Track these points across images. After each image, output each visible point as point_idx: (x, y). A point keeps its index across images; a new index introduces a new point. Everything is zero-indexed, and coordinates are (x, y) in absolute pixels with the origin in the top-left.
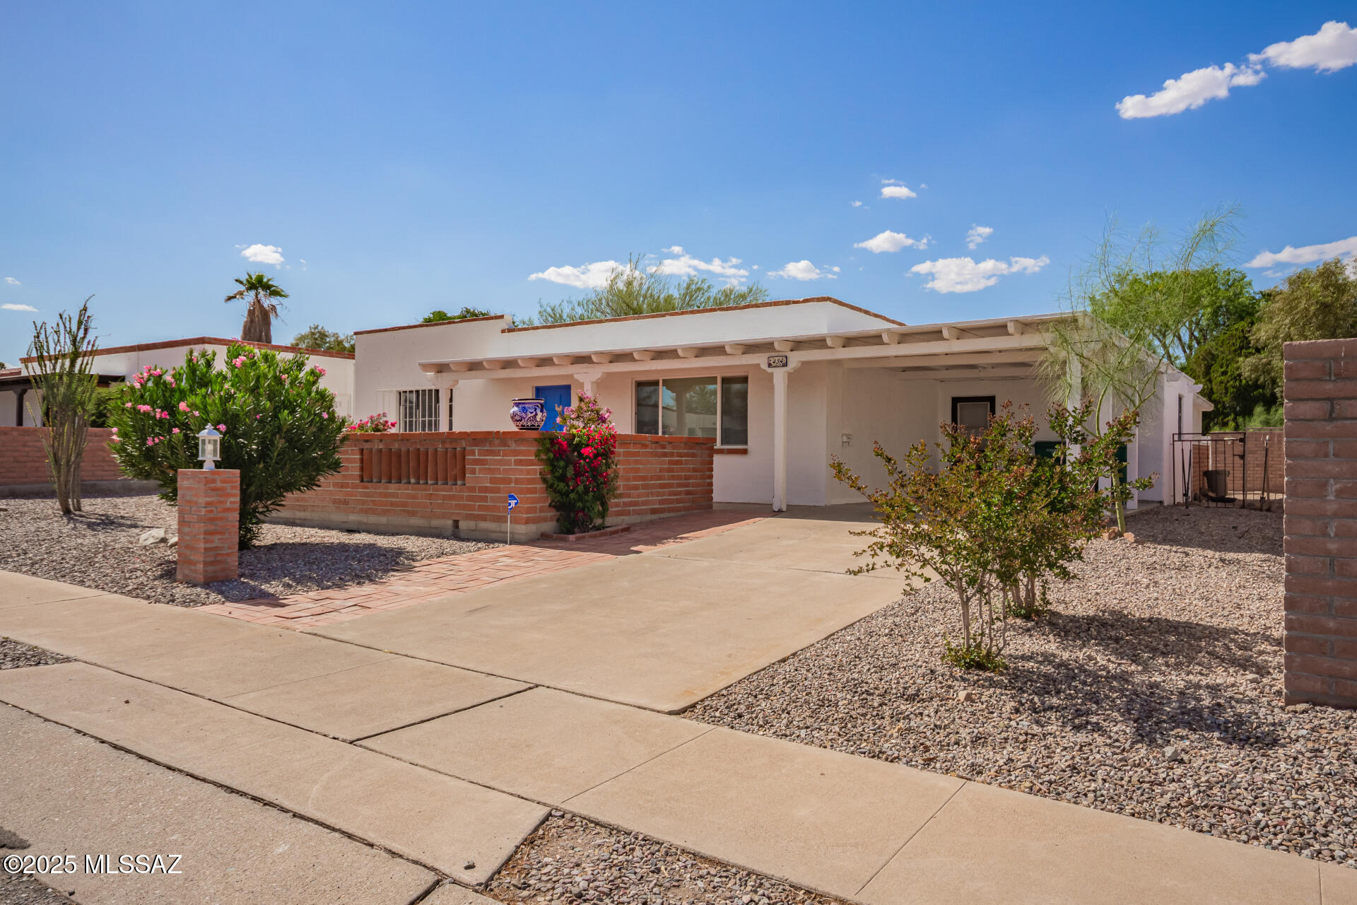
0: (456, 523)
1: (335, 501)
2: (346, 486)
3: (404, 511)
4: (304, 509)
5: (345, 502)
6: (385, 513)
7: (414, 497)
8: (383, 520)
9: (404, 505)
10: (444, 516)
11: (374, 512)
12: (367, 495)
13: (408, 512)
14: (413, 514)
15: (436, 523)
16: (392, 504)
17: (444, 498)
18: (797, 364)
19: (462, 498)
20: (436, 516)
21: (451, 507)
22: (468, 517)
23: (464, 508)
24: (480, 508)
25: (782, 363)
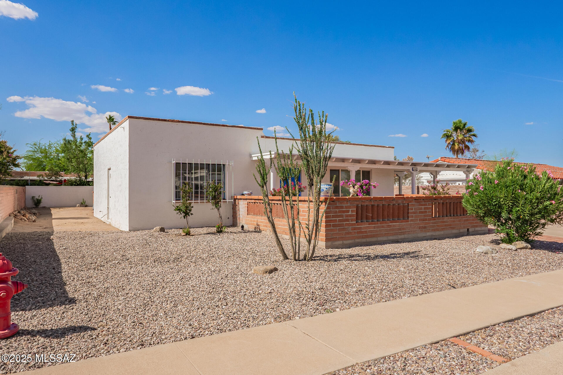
0: (468, 229)
1: (420, 228)
2: (426, 220)
3: (450, 228)
4: (404, 233)
5: (425, 227)
6: (443, 229)
7: (454, 222)
8: (442, 233)
9: (450, 225)
10: (464, 228)
11: (438, 230)
12: (435, 223)
13: (452, 228)
14: (453, 228)
15: (462, 231)
16: (445, 225)
17: (464, 221)
18: (418, 170)
19: (470, 220)
20: (462, 228)
21: (467, 224)
22: (472, 227)
23: (471, 223)
24: (476, 223)
25: (416, 170)
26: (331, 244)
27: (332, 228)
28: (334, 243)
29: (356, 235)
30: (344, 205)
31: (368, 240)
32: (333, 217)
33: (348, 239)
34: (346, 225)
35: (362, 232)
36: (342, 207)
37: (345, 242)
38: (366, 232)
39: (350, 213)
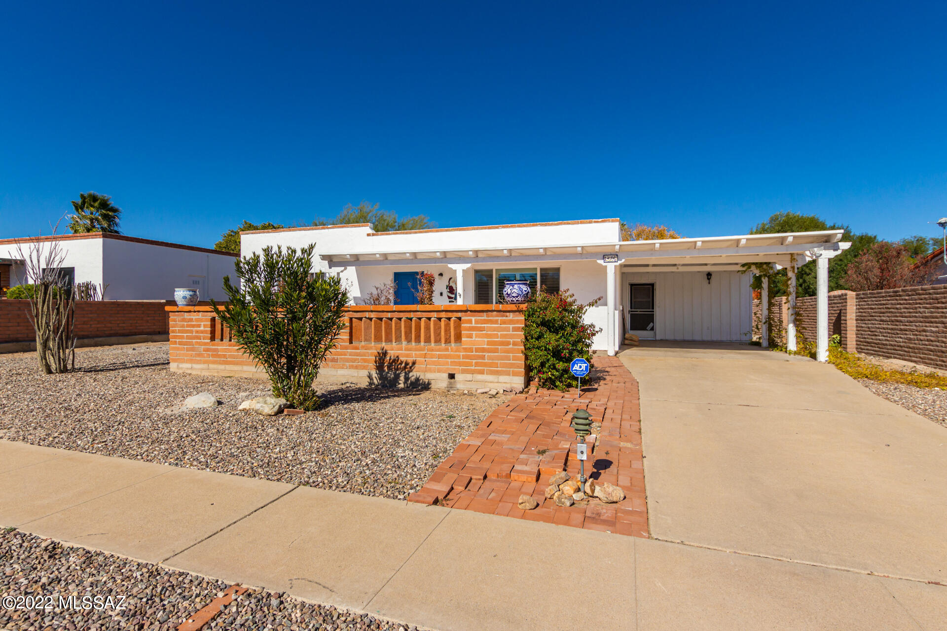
17: (440, 357)
18: (623, 260)
19: (459, 357)
20: (431, 371)
21: (447, 363)
22: (464, 372)
23: (460, 364)
24: (477, 364)
25: (613, 260)
26: (178, 366)
27: (178, 346)
28: (181, 366)
29: (211, 358)
30: (194, 318)
31: (228, 367)
32: (179, 331)
33: (199, 362)
34: (197, 343)
35: (219, 356)
36: (191, 320)
37: (195, 366)
38: (225, 356)
39: (202, 328)
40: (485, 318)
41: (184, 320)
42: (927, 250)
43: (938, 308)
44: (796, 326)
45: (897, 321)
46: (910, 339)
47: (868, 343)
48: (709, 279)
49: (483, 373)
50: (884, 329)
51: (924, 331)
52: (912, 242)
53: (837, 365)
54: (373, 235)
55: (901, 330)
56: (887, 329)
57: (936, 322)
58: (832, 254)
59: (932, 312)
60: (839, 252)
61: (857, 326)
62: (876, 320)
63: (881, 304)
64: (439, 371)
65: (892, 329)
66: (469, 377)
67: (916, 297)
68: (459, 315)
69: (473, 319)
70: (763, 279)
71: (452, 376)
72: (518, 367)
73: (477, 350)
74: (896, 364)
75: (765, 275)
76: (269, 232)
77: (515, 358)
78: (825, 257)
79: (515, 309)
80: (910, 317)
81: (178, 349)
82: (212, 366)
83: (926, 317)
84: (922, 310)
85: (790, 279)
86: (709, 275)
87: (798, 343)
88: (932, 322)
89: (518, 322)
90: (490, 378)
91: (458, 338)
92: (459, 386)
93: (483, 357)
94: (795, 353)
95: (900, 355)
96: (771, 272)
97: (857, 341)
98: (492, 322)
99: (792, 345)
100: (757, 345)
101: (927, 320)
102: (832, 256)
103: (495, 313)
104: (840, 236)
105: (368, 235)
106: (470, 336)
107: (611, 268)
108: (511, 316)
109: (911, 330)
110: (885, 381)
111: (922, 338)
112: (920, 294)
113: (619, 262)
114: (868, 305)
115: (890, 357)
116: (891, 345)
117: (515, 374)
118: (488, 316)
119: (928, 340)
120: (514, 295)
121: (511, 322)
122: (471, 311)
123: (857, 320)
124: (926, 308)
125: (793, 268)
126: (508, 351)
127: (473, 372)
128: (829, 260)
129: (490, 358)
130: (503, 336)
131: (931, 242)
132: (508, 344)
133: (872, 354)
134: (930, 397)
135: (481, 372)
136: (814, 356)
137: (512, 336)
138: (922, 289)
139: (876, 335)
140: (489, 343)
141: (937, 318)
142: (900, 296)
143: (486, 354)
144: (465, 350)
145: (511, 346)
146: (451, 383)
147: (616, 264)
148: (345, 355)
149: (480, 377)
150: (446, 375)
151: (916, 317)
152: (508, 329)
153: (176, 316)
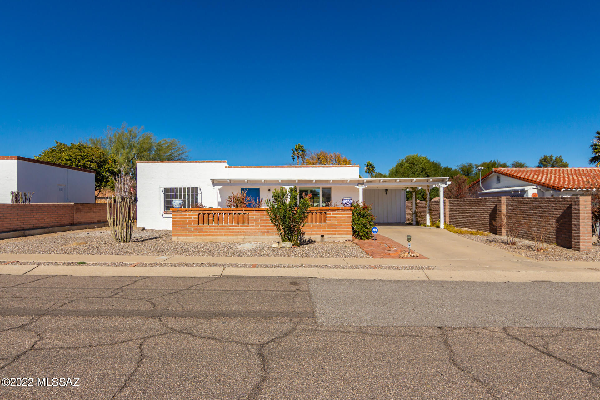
15: (313, 236)
17: (317, 228)
18: (366, 186)
19: (326, 228)
20: (313, 234)
21: (320, 231)
22: (328, 234)
23: (326, 231)
24: (333, 231)
25: (362, 186)
26: (177, 238)
27: (177, 228)
28: (179, 238)
29: (198, 233)
30: (188, 214)
31: (209, 237)
32: (178, 221)
33: (191, 236)
34: (189, 226)
35: (203, 232)
36: (186, 215)
37: (188, 237)
38: (207, 232)
39: (193, 219)
40: (336, 213)
41: (181, 215)
42: (473, 171)
43: (478, 207)
44: (430, 215)
45: (465, 212)
46: (469, 220)
47: (454, 222)
48: (386, 192)
49: (336, 234)
50: (460, 215)
51: (474, 216)
52: (466, 167)
53: (448, 229)
54: (229, 167)
55: (466, 216)
56: (461, 215)
57: (478, 213)
58: (445, 186)
59: (476, 209)
60: (447, 185)
61: (449, 215)
62: (457, 212)
63: (459, 205)
64: (317, 234)
65: (463, 216)
66: (330, 236)
67: (471, 202)
68: (326, 211)
69: (332, 213)
70: (413, 193)
71: (322, 236)
72: (350, 231)
73: (333, 225)
74: (465, 229)
75: (414, 192)
76: (158, 162)
77: (349, 228)
78: (443, 187)
79: (349, 209)
80: (469, 210)
81: (178, 230)
82: (198, 237)
83: (475, 211)
84: (473, 208)
85: (427, 194)
86: (386, 190)
87: (430, 222)
88: (476, 213)
89: (350, 214)
90: (339, 236)
91: (325, 221)
92: (326, 240)
93: (336, 228)
94: (431, 226)
95: (466, 226)
96: (416, 190)
97: (449, 221)
98: (339, 214)
99: (428, 223)
100: (410, 224)
101: (475, 212)
102: (445, 187)
103: (340, 211)
104: (448, 179)
105: (226, 167)
106: (330, 220)
107: (361, 189)
108: (347, 212)
109: (470, 216)
110: (464, 234)
111: (473, 219)
112: (472, 201)
113: (365, 187)
114: (454, 205)
115: (462, 227)
116: (463, 222)
117: (348, 234)
118: (337, 212)
119: (475, 220)
120: (348, 204)
121: (347, 214)
122: (331, 210)
123: (449, 212)
124: (474, 207)
125: (428, 190)
126: (346, 225)
127: (331, 234)
128: (444, 188)
129: (338, 228)
130: (344, 220)
131: (475, 167)
132: (346, 222)
133: (456, 227)
134: (477, 237)
135: (335, 234)
136: (438, 227)
137: (347, 220)
138: (473, 199)
139: (457, 218)
140: (338, 223)
141: (478, 211)
142: (466, 202)
143: (337, 227)
144: (328, 225)
145: (347, 223)
146: (322, 239)
147: (363, 188)
148: (273, 229)
149: (334, 236)
150: (320, 236)
151: (471, 210)
152: (345, 217)
153: (176, 213)
